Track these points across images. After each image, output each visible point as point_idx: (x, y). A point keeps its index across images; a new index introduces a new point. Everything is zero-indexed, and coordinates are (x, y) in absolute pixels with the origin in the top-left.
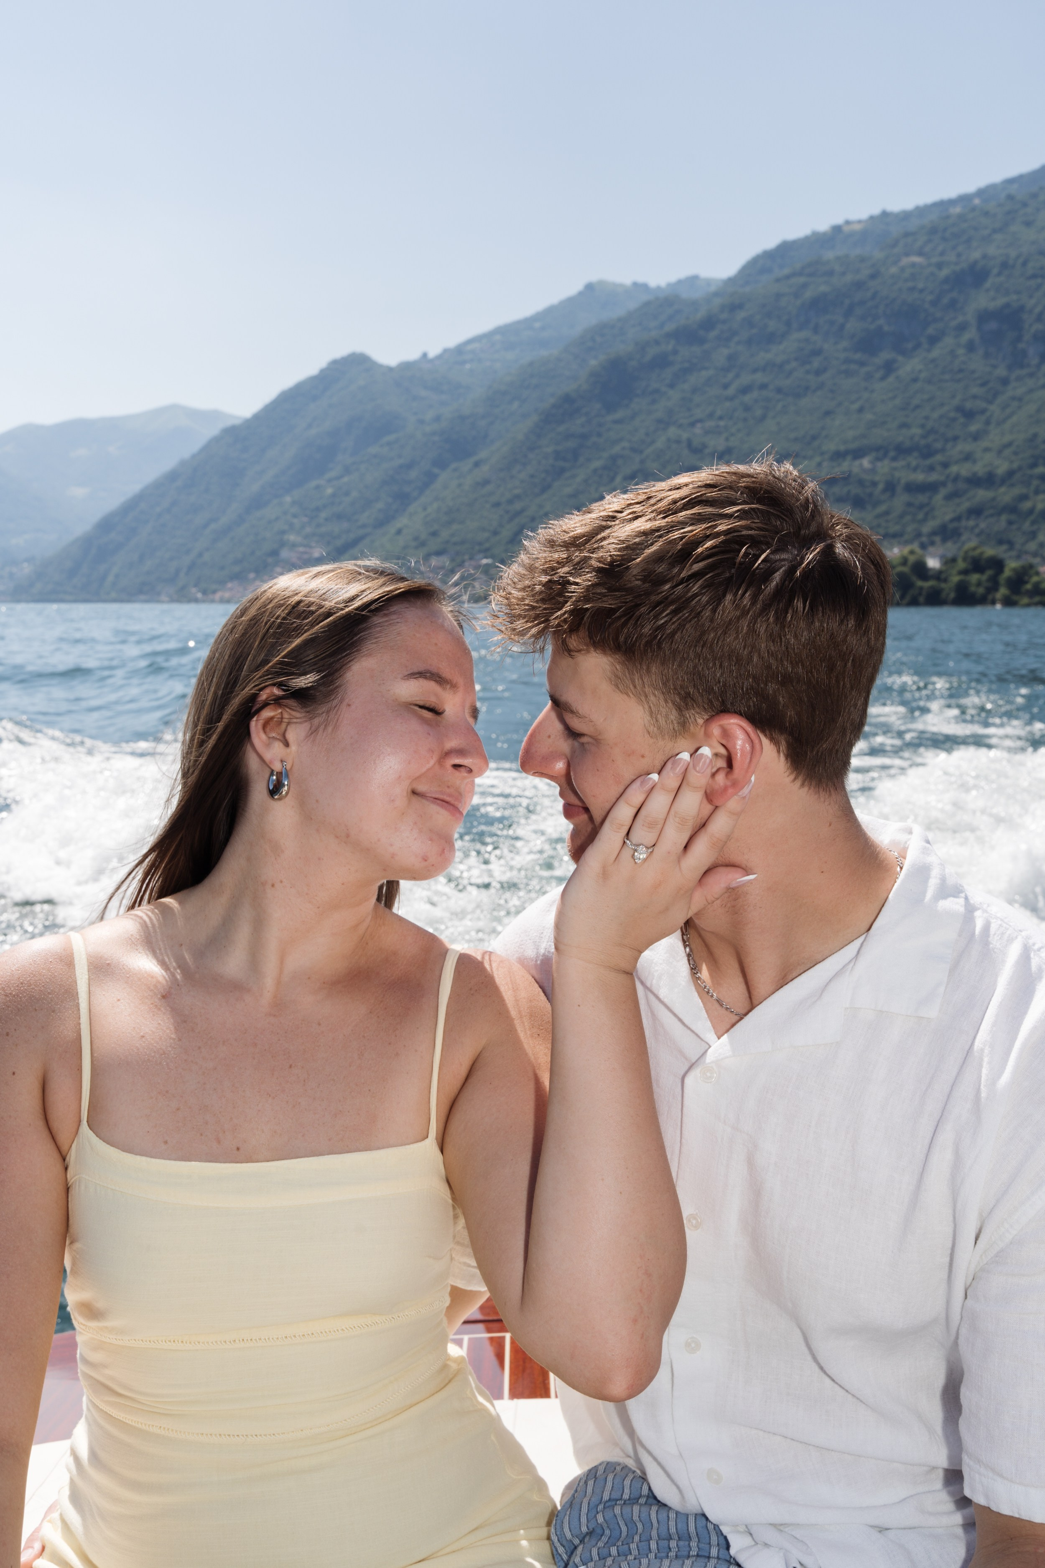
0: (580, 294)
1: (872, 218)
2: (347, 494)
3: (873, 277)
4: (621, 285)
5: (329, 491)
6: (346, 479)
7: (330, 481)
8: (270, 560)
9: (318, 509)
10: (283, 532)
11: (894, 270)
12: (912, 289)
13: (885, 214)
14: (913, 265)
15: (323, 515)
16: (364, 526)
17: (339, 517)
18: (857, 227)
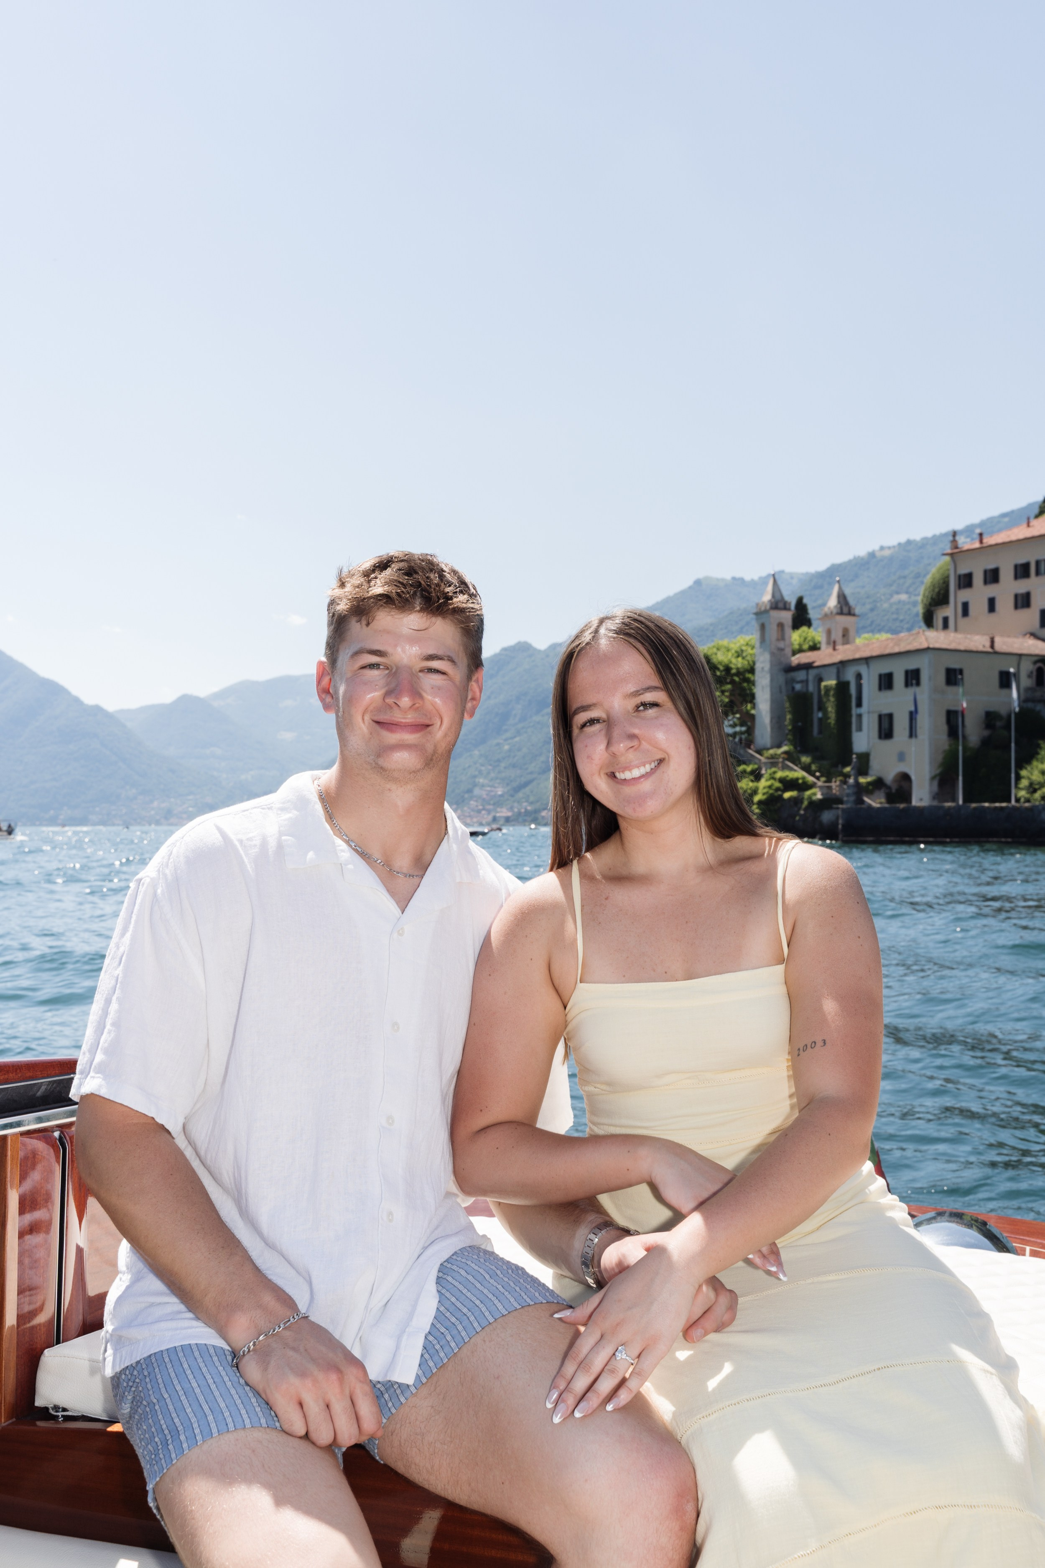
0: (690, 588)
1: (899, 544)
2: (519, 750)
3: (872, 610)
4: (723, 580)
5: (506, 747)
6: (517, 739)
7: (506, 740)
8: (466, 796)
9: (499, 761)
10: (475, 777)
11: (886, 605)
12: (896, 620)
13: (909, 542)
14: (900, 602)
15: (503, 765)
16: (531, 773)
17: (514, 766)
18: (887, 553)
